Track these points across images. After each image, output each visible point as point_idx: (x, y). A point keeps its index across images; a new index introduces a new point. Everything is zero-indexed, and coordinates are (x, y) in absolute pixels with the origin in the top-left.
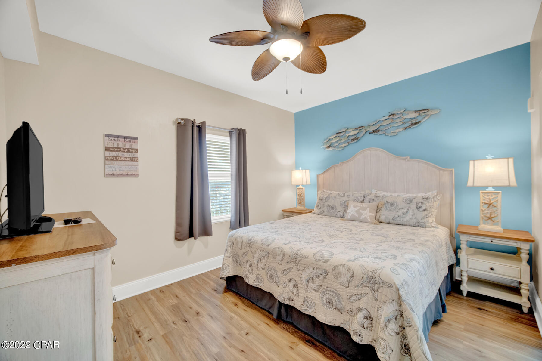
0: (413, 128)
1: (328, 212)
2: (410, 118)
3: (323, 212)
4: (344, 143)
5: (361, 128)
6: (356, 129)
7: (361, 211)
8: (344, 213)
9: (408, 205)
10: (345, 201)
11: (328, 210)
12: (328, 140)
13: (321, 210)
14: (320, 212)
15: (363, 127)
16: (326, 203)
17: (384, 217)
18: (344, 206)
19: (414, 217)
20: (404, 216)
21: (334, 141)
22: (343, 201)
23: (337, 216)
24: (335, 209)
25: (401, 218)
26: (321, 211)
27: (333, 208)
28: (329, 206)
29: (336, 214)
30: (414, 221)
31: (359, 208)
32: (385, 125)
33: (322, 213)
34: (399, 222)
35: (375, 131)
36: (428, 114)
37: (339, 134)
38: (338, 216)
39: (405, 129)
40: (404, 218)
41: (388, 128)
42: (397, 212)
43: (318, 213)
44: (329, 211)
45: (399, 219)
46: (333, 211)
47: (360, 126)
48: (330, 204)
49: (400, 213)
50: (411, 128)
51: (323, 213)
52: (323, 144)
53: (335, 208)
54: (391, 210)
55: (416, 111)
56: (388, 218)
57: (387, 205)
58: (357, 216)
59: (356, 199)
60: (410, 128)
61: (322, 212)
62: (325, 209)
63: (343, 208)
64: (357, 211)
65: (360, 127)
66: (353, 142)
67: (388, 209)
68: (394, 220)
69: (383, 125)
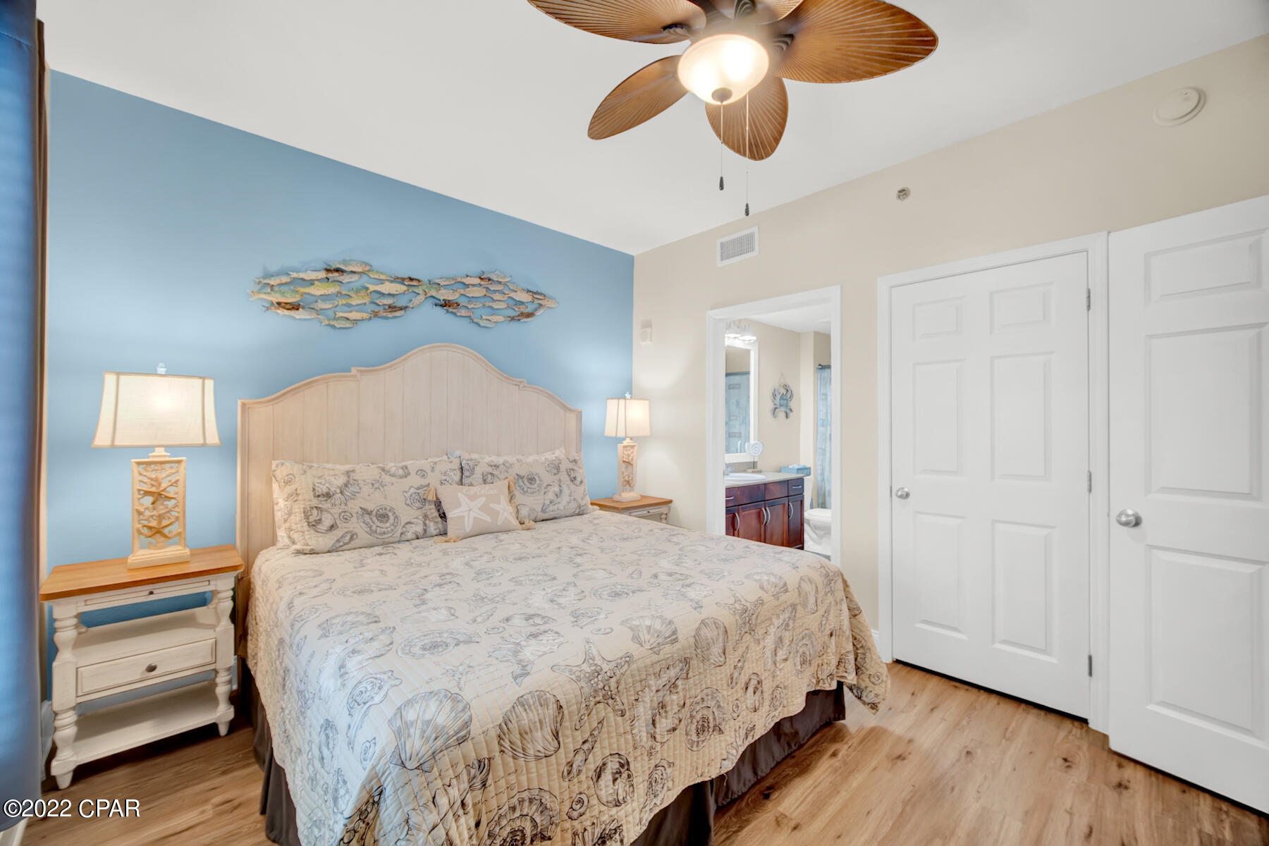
0: (525, 322)
1: (372, 532)
2: (519, 301)
3: (351, 539)
4: (360, 307)
5: (414, 283)
6: (402, 280)
7: (491, 505)
8: (425, 524)
9: (557, 477)
10: (418, 489)
11: (371, 527)
12: (289, 280)
13: (337, 533)
14: (338, 541)
15: (419, 281)
16: (354, 506)
17: (527, 509)
18: (418, 505)
19: (572, 498)
20: (559, 500)
21: (317, 290)
22: (412, 490)
23: (404, 538)
24: (392, 518)
25: (555, 504)
26: (343, 537)
27: (383, 517)
28: (366, 512)
29: (402, 534)
30: (573, 507)
31: (484, 499)
32: (473, 297)
33: (347, 543)
34: (552, 513)
35: (446, 304)
36: (543, 304)
37: (336, 274)
38: (409, 536)
39: (511, 321)
40: (559, 503)
41: (476, 307)
42: (545, 493)
43: (328, 547)
44: (374, 528)
45: (551, 508)
46: (388, 525)
47: (412, 277)
48: (370, 507)
49: (551, 496)
50: (522, 321)
51: (353, 542)
52: (259, 287)
53: (390, 514)
54: (533, 493)
55: (529, 291)
56: (535, 510)
57: (521, 483)
58: (488, 519)
59: (444, 478)
60: (519, 320)
61: (347, 538)
62: (356, 526)
63: (419, 509)
64: (484, 508)
65: (411, 279)
66: (390, 315)
67: (527, 492)
68: (543, 511)
69: (468, 295)
